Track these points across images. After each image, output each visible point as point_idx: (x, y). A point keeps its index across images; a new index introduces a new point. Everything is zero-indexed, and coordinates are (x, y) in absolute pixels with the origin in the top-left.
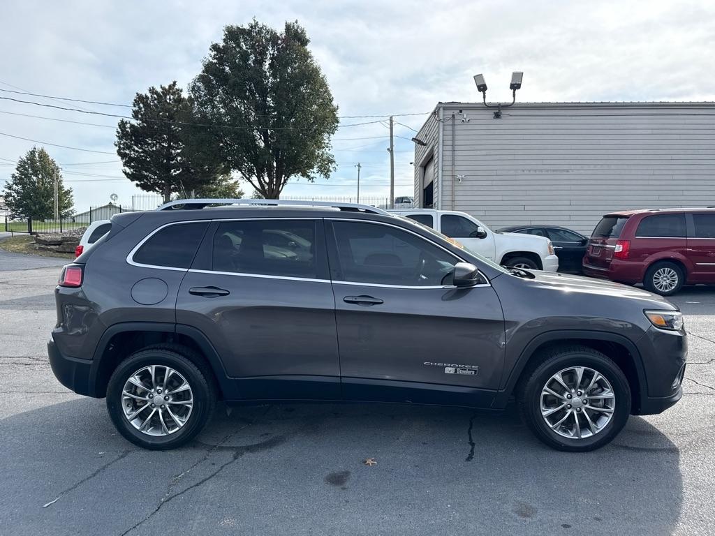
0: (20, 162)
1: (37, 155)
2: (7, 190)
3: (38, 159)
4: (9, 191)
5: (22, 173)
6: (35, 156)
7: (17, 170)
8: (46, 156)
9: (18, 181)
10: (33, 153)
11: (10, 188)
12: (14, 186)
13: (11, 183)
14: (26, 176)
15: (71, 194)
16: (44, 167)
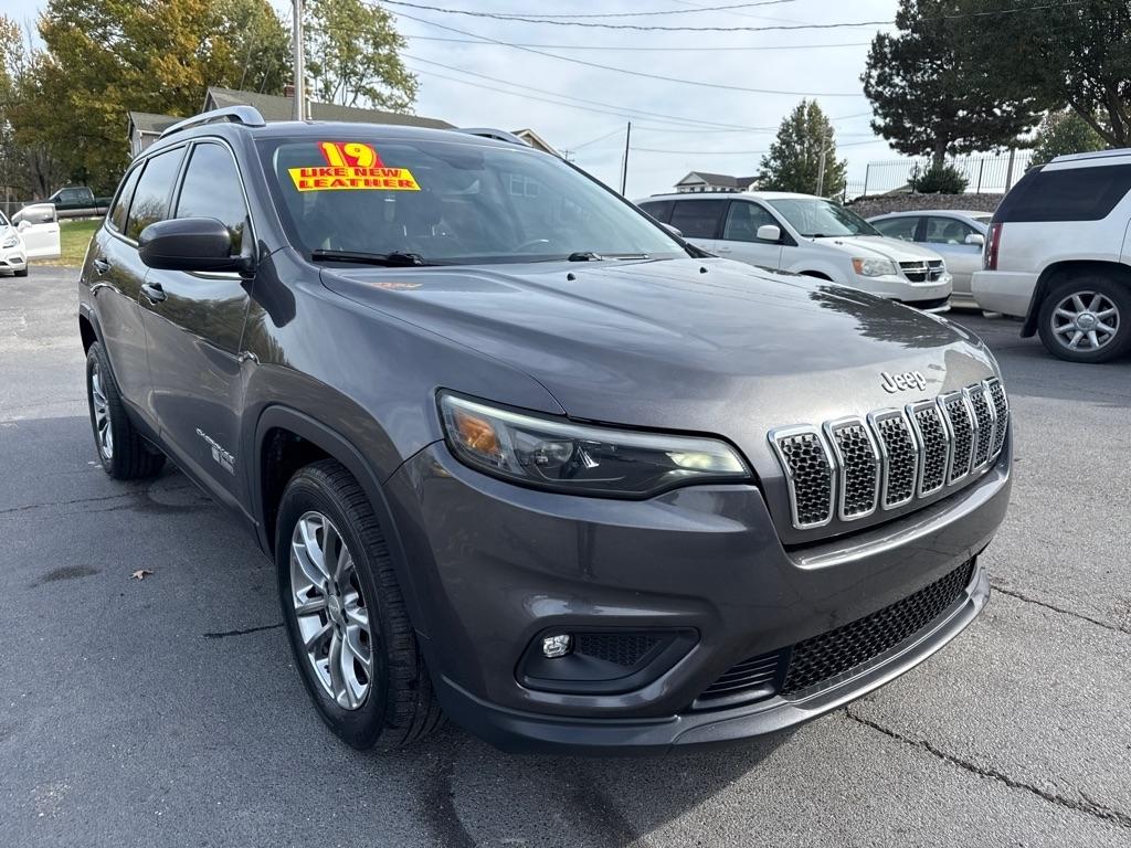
0: (783, 124)
1: (806, 111)
2: (763, 169)
3: (806, 117)
4: (765, 170)
5: (783, 142)
6: (803, 115)
7: (778, 137)
8: (818, 112)
9: (778, 153)
10: (800, 109)
11: (766, 165)
12: (772, 161)
13: (768, 157)
14: (788, 144)
15: (845, 169)
16: (812, 130)
